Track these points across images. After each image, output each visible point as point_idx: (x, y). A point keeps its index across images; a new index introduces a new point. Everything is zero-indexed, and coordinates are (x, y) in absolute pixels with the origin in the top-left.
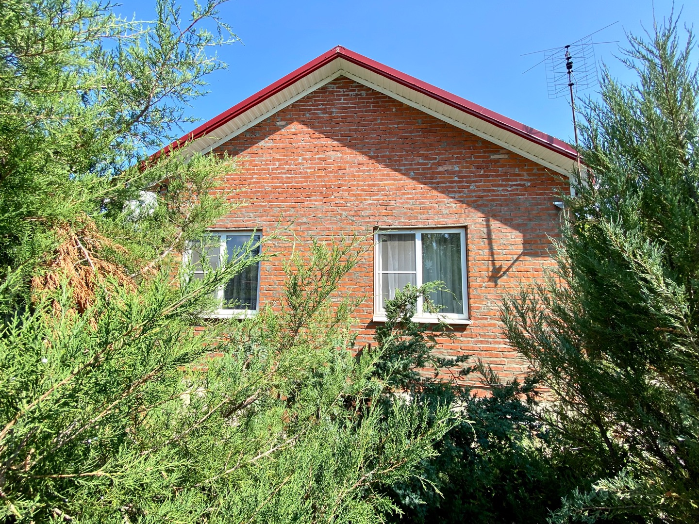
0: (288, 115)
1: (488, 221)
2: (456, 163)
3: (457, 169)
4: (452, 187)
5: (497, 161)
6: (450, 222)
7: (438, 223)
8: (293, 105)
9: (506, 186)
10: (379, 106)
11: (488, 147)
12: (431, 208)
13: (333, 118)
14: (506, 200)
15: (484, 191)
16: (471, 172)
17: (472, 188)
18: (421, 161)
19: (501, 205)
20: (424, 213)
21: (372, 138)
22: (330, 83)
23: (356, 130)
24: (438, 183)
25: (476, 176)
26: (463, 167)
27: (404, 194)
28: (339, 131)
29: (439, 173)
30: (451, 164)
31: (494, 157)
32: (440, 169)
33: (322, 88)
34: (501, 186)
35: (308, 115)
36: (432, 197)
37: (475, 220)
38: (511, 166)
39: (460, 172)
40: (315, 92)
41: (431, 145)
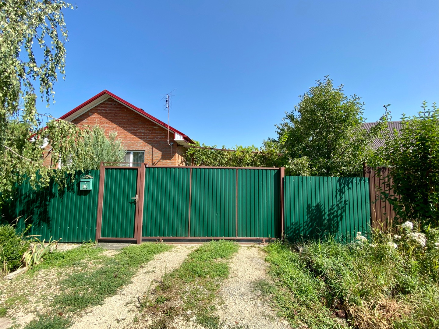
0: (93, 111)
1: (152, 149)
2: (143, 129)
3: (143, 131)
4: (142, 137)
5: (155, 129)
6: (140, 148)
7: (137, 149)
8: (95, 108)
9: (157, 137)
10: (121, 109)
11: (153, 124)
12: (135, 144)
13: (107, 112)
14: (157, 142)
15: (151, 139)
16: (148, 132)
17: (147, 137)
18: (133, 128)
19: (155, 144)
20: (132, 146)
21: (118, 120)
22: (107, 100)
23: (113, 117)
24: (137, 136)
25: (149, 134)
26: (145, 131)
27: (127, 139)
28: (108, 117)
29: (138, 132)
30: (142, 129)
31: (155, 127)
32: (139, 131)
33: (104, 102)
34: (156, 137)
35: (99, 111)
36: (135, 140)
37: (148, 148)
38: (159, 131)
39: (144, 132)
40: (102, 103)
41: (136, 123)
